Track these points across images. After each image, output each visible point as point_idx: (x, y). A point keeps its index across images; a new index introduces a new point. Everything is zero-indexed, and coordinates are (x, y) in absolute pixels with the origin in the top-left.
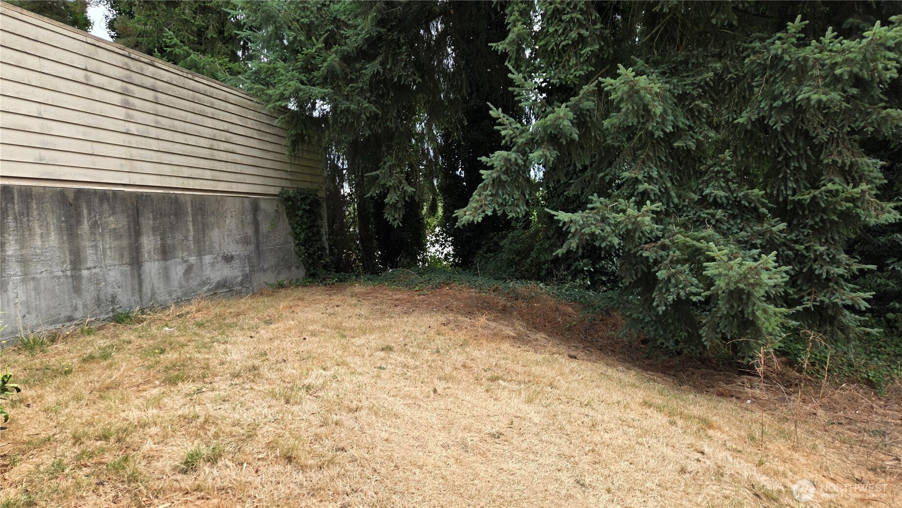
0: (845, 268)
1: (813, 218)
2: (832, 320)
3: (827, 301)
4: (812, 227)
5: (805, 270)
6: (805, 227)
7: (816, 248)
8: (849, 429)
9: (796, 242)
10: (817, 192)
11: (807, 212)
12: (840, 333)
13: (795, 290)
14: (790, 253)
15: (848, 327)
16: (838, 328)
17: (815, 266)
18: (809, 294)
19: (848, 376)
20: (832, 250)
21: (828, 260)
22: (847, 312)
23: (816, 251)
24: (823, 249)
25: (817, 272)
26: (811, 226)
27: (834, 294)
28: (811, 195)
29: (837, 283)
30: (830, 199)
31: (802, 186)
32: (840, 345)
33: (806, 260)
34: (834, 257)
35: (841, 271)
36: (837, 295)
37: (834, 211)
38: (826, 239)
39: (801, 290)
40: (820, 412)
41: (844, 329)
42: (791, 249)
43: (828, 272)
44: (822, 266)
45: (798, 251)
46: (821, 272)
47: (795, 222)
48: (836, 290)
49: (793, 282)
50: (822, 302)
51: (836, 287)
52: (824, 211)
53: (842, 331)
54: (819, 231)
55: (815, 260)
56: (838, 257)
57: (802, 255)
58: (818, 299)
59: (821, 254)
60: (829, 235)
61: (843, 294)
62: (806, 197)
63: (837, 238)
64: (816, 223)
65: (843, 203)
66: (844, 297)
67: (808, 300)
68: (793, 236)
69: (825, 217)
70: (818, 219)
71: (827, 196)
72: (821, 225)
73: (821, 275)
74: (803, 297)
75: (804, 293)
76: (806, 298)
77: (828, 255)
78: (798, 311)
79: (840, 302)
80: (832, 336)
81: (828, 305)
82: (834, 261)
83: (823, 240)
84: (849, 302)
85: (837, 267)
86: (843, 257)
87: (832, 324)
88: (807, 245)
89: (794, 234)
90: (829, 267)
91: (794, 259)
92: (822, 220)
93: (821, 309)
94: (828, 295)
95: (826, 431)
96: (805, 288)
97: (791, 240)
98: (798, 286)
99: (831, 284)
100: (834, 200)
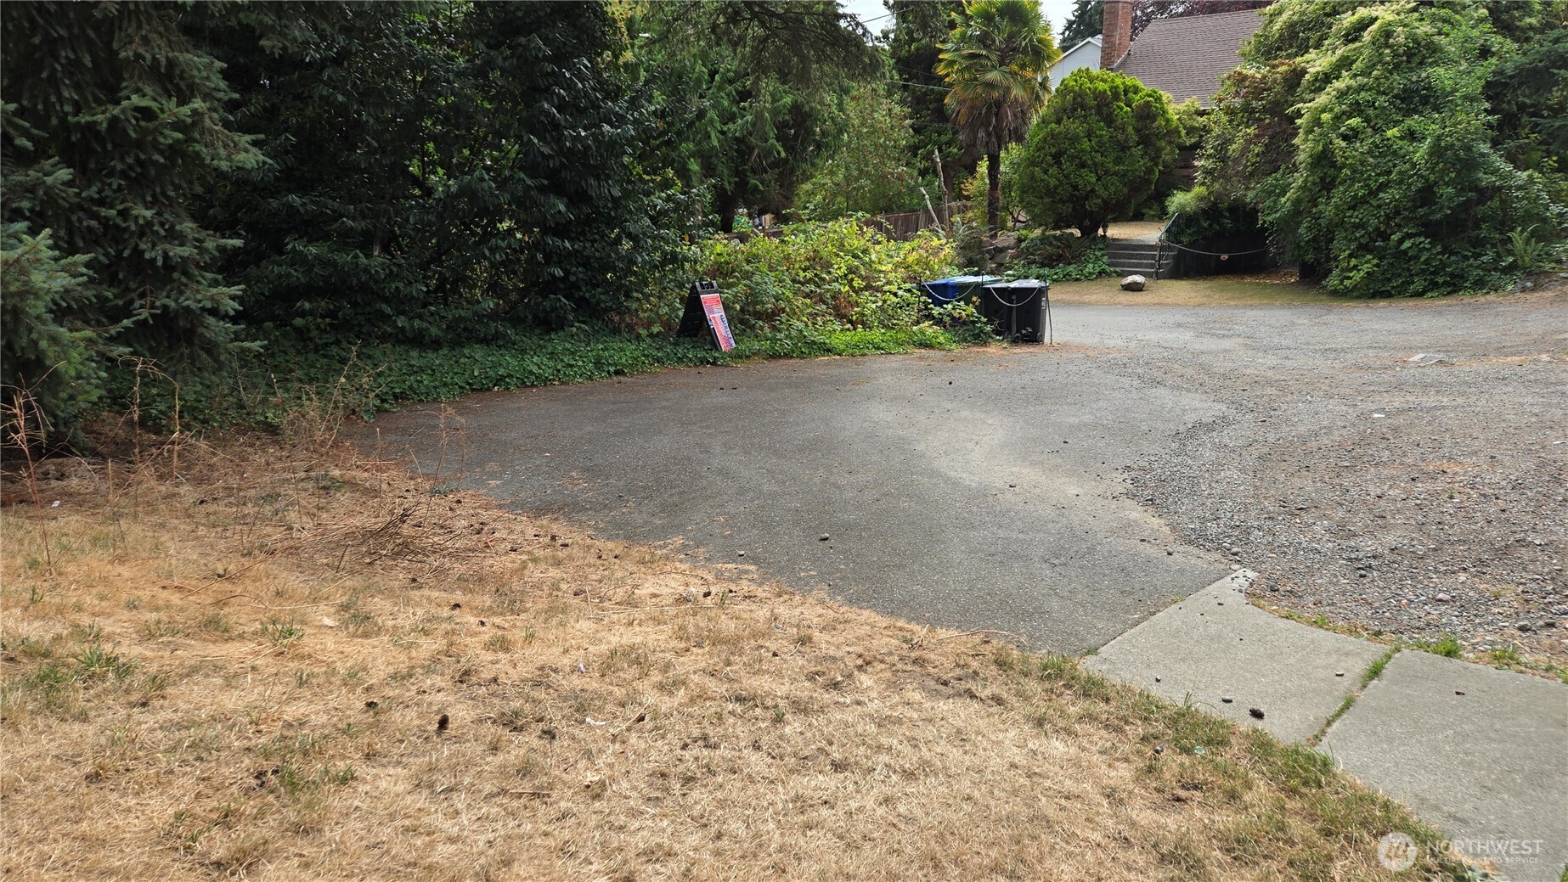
0: (196, 247)
1: (122, 160)
2: (189, 336)
3: (173, 304)
4: (123, 174)
5: (126, 253)
6: (111, 174)
7: (135, 212)
9: (102, 202)
10: (116, 111)
11: (109, 147)
12: (205, 356)
13: (116, 291)
14: (94, 223)
15: (216, 345)
16: (202, 349)
17: (143, 246)
18: (142, 296)
19: (237, 424)
20: (166, 216)
21: (163, 233)
22: (211, 320)
23: (136, 218)
24: (148, 214)
25: (147, 256)
26: (123, 172)
27: (181, 293)
28: (108, 115)
29: (185, 273)
30: (143, 123)
31: (90, 98)
32: (206, 375)
33: (126, 236)
34: (172, 226)
35: (187, 251)
36: (188, 293)
37: (155, 146)
38: (154, 196)
39: (127, 290)
40: (184, 489)
41: (210, 348)
42: (95, 216)
43: (166, 256)
44: (154, 245)
45: (107, 219)
46: (153, 254)
47: (92, 166)
48: (186, 285)
49: (105, 273)
50: (165, 307)
51: (184, 280)
52: (139, 144)
53: (209, 352)
54: (140, 182)
55: (142, 235)
56: (178, 227)
57: (117, 227)
58: (158, 303)
59: (149, 224)
60: (158, 190)
61: (198, 291)
62: (99, 117)
63: (172, 194)
64: (130, 167)
65: (167, 132)
66: (199, 297)
67: (142, 307)
68: (93, 192)
69: (143, 156)
70: (130, 161)
71: (136, 119)
72: (139, 170)
73: (154, 260)
74: (131, 302)
75: (134, 295)
76: (137, 304)
77: (162, 225)
78: (127, 328)
79: (194, 306)
80: (193, 363)
81: (176, 312)
82: (174, 236)
83: (149, 198)
84: (209, 305)
85: (182, 245)
86: (188, 226)
87: (190, 343)
88: (121, 207)
89: (94, 189)
90: (167, 246)
91: (105, 234)
92: (138, 161)
93: (166, 318)
94: (174, 294)
95: (189, 516)
96: (133, 285)
97: (92, 200)
98: (120, 282)
99: (176, 275)
100: (151, 125)
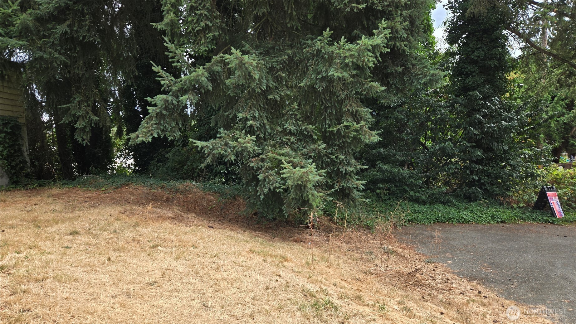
0: (354, 168)
1: (339, 141)
2: (348, 196)
3: (345, 185)
4: (338, 146)
5: (335, 169)
6: (335, 146)
7: (340, 157)
8: (357, 253)
9: (331, 154)
10: (339, 127)
11: (336, 137)
12: (351, 202)
13: (331, 180)
14: (329, 160)
15: (355, 199)
16: (351, 200)
17: (340, 167)
18: (337, 182)
19: (358, 225)
20: (348, 158)
21: (346, 163)
22: (355, 191)
23: (340, 158)
24: (343, 157)
25: (341, 170)
26: (338, 145)
27: (348, 182)
28: (337, 128)
29: (350, 176)
30: (346, 130)
31: (333, 123)
32: (351, 209)
33: (336, 164)
34: (349, 161)
35: (351, 169)
36: (350, 182)
37: (348, 137)
38: (345, 152)
39: (334, 180)
40: (344, 245)
41: (354, 200)
42: (329, 158)
43: (346, 170)
44: (343, 167)
45: (332, 159)
46: (342, 170)
47: (330, 143)
48: (350, 180)
49: (329, 175)
50: (343, 186)
51: (349, 178)
52: (344, 137)
53: (353, 201)
54: (342, 148)
55: (340, 164)
56: (350, 162)
57: (334, 161)
58: (341, 185)
59: (343, 160)
60: (347, 150)
61: (353, 182)
62: (335, 129)
63: (350, 151)
64: (340, 143)
65: (352, 132)
66: (353, 184)
67: (337, 185)
68: (330, 151)
69: (344, 140)
70: (341, 141)
71: (344, 129)
72: (343, 144)
73: (342, 171)
74: (334, 184)
75: (335, 182)
76: (336, 185)
77: (346, 161)
78: (332, 192)
79: (351, 186)
80: (348, 204)
81: (346, 188)
82: (349, 164)
83: (344, 153)
84: (355, 186)
85: (351, 167)
86: (353, 161)
87: (348, 198)
88: (336, 155)
89: (330, 150)
90: (347, 167)
91: (331, 163)
92: (343, 142)
93: (343, 189)
94: (346, 182)
95: (346, 255)
96: (335, 179)
97: (329, 153)
98: (332, 178)
99: (347, 176)
100: (348, 131)
